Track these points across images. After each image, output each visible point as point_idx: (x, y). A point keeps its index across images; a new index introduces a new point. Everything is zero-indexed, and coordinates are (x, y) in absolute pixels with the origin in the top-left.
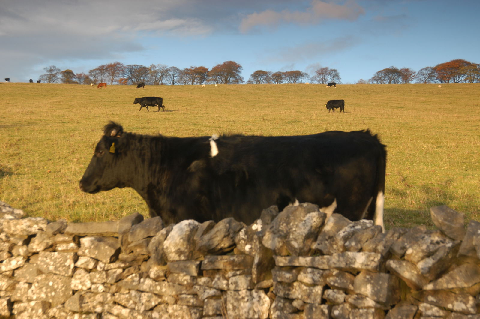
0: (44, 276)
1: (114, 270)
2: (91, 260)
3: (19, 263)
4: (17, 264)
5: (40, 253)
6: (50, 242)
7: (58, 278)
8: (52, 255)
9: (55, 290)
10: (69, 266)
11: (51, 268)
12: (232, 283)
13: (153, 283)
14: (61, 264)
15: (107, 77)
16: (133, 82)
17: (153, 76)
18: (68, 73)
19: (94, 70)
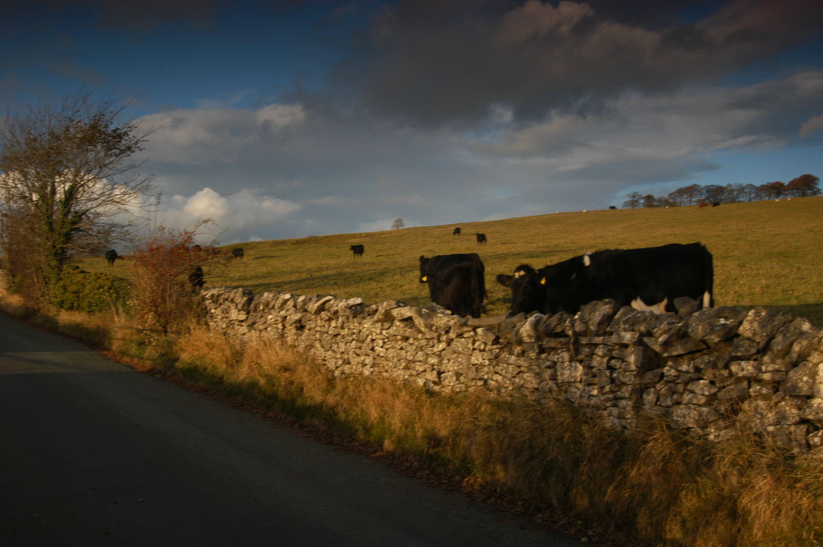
0: (456, 355)
1: (495, 350)
2: (482, 343)
3: (444, 346)
4: (442, 347)
5: (454, 339)
6: (460, 332)
7: (464, 356)
8: (461, 341)
9: (462, 364)
10: (470, 347)
11: (460, 349)
12: (560, 357)
13: (516, 358)
14: (466, 346)
15: (685, 199)
16: (710, 201)
17: (729, 194)
18: (649, 198)
19: (673, 193)
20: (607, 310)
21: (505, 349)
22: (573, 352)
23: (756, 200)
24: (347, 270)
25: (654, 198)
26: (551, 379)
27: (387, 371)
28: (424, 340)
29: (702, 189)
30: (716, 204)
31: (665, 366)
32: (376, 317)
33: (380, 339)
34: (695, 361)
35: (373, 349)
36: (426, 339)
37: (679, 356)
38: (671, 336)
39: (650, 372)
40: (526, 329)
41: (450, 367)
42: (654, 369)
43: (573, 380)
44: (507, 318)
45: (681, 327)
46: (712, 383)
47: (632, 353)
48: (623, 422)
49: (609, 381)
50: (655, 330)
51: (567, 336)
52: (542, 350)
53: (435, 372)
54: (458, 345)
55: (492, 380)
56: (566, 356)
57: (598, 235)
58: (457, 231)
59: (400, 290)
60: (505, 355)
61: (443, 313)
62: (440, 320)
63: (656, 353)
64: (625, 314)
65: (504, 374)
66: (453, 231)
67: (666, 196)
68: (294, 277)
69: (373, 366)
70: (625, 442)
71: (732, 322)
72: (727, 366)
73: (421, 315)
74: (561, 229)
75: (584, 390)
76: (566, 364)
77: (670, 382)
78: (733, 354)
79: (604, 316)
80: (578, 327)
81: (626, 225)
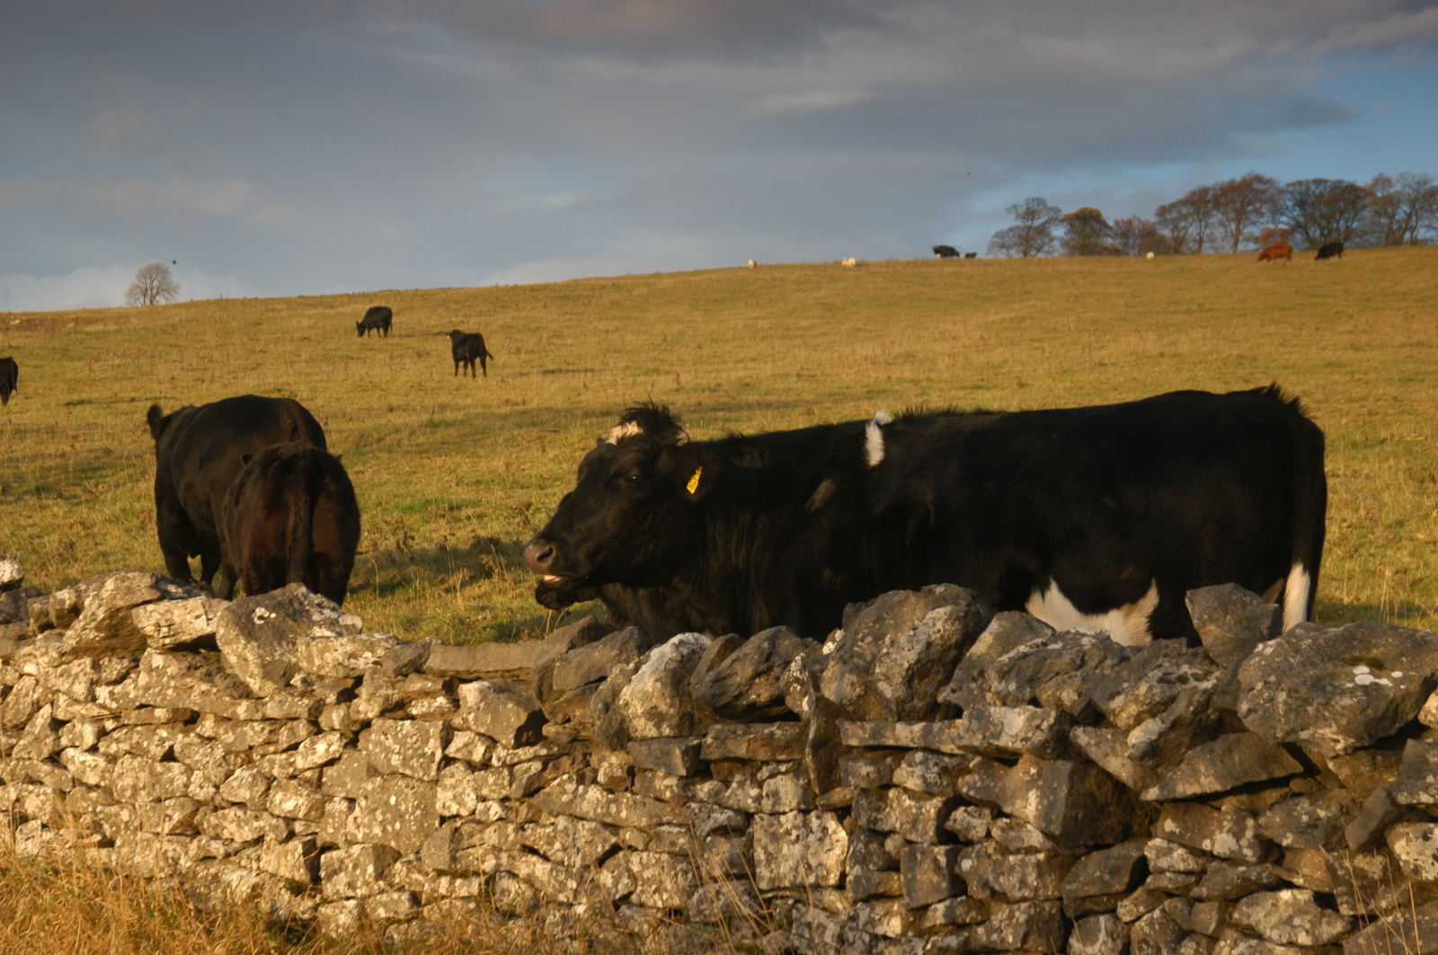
0: (378, 781)
1: (526, 765)
2: (477, 738)
3: (333, 748)
4: (327, 751)
5: (374, 721)
6: (395, 695)
7: (407, 786)
8: (399, 728)
9: (401, 816)
10: (433, 754)
11: (395, 760)
12: (767, 795)
13: (603, 797)
14: (415, 750)
15: (1218, 226)
16: (1309, 239)
17: (1378, 214)
18: (1086, 221)
19: (1173, 206)
20: (939, 625)
21: (565, 761)
22: (812, 776)
25: (1106, 226)
26: (728, 876)
27: (108, 843)
28: (258, 727)
29: (1281, 192)
31: (1150, 836)
32: (71, 637)
33: (83, 719)
34: (1262, 820)
35: (55, 758)
36: (265, 719)
38: (1175, 725)
39: (1096, 855)
40: (642, 688)
41: (354, 826)
42: (1109, 846)
43: (812, 879)
44: (572, 646)
45: (1209, 695)
46: (1325, 901)
47: (1032, 783)
49: (944, 885)
50: (1117, 702)
51: (792, 717)
52: (700, 769)
53: (297, 846)
54: (387, 742)
55: (514, 876)
56: (787, 789)
57: (897, 349)
60: (562, 786)
61: (332, 624)
62: (322, 652)
63: (1119, 786)
64: (1005, 642)
65: (560, 855)
66: (360, 320)
67: (1149, 216)
71: (1397, 681)
72: (1378, 843)
73: (248, 630)
74: (761, 323)
75: (853, 918)
76: (788, 820)
77: (1170, 895)
78: (1403, 798)
79: (929, 645)
80: (834, 685)
81: (1000, 316)
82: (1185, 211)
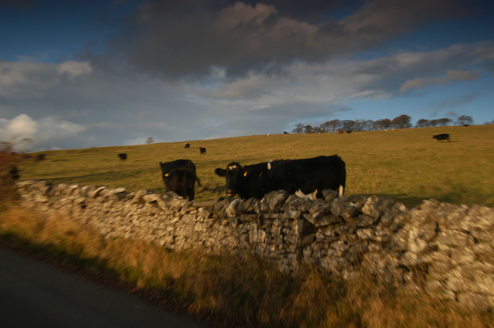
0: (185, 225)
1: (210, 222)
2: (202, 217)
3: (177, 219)
5: (184, 215)
8: (188, 216)
9: (189, 231)
10: (194, 220)
11: (188, 222)
12: (251, 227)
13: (223, 227)
14: (191, 220)
15: (330, 128)
16: (346, 130)
17: (357, 126)
18: (309, 127)
19: (323, 125)
20: (280, 197)
21: (217, 221)
23: (373, 130)
24: (116, 170)
25: (311, 128)
26: (245, 241)
28: (165, 216)
29: (341, 122)
30: (349, 132)
31: (316, 232)
32: (133, 201)
33: (136, 215)
34: (335, 229)
35: (131, 221)
36: (166, 214)
37: (326, 226)
38: (321, 214)
39: (308, 236)
40: (230, 209)
41: (181, 233)
42: (310, 234)
43: (259, 241)
45: (326, 208)
46: (346, 243)
47: (296, 224)
48: (291, 268)
49: (282, 242)
50: (311, 210)
51: (255, 213)
52: (240, 222)
53: (171, 237)
54: (186, 218)
55: (208, 241)
56: (255, 226)
57: (276, 150)
58: (188, 146)
59: (150, 183)
60: (216, 225)
61: (177, 198)
62: (175, 203)
63: (311, 224)
64: (292, 200)
65: (216, 238)
66: (185, 146)
67: (319, 127)
68: (80, 174)
69: (131, 232)
70: (291, 281)
71: (357, 205)
72: (355, 233)
73: (163, 199)
74: (253, 145)
75: (266, 248)
77: (320, 242)
78: (358, 225)
79: (279, 200)
80: (263, 208)
81: (294, 144)
82: (325, 125)
